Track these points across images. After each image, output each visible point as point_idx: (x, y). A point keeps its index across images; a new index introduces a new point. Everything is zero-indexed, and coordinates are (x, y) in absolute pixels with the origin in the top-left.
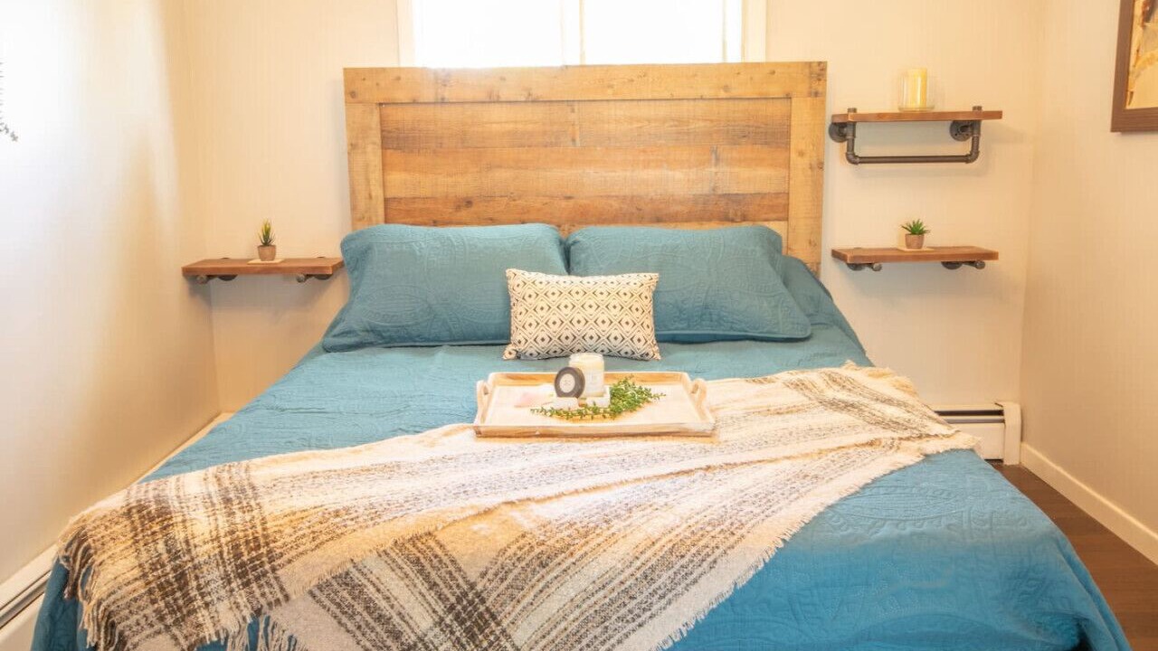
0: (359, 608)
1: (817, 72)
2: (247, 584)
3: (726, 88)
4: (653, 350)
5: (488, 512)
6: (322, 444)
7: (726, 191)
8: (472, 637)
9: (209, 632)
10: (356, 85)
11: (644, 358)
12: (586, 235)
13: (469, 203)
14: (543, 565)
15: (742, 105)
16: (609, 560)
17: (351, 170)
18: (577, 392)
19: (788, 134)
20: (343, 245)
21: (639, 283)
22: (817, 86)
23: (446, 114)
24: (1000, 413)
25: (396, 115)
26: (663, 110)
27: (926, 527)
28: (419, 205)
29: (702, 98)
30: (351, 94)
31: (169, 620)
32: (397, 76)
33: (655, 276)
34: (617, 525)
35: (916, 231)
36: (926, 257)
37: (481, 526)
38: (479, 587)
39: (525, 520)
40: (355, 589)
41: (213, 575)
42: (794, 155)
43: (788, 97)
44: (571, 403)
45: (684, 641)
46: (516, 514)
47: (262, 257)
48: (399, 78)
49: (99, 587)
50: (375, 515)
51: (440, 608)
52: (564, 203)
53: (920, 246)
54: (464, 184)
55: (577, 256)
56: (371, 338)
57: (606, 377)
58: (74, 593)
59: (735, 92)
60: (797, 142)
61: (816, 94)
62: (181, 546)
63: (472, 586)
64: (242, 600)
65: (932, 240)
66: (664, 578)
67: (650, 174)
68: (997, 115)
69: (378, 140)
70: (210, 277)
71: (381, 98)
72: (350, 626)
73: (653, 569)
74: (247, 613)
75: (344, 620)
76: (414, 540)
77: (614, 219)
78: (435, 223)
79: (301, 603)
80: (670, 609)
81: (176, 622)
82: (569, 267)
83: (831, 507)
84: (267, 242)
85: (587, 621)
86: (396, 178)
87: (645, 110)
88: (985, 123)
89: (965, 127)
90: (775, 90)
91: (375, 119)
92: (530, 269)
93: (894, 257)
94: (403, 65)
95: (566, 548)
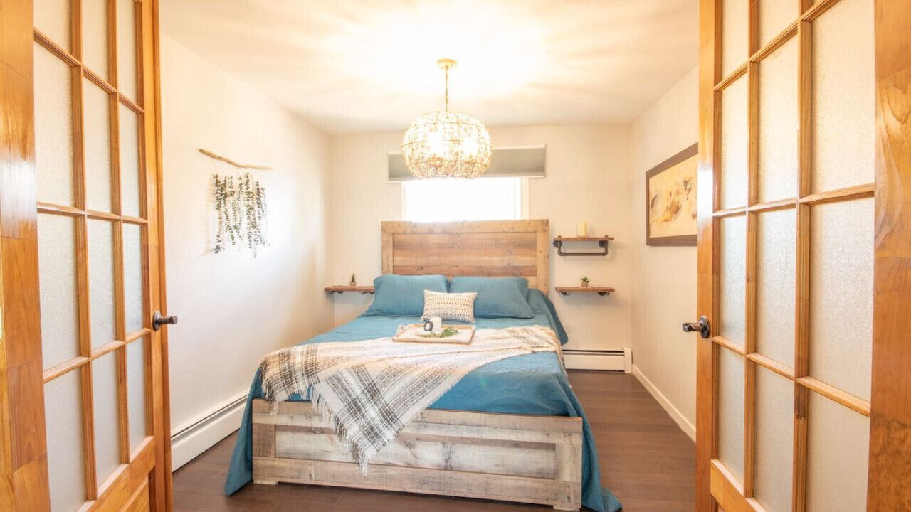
0: (340, 386)
1: (546, 223)
2: (308, 377)
3: (513, 228)
4: (472, 320)
5: (382, 360)
6: (345, 341)
7: (513, 265)
8: (372, 398)
9: (296, 391)
10: (386, 228)
11: (468, 322)
12: (456, 280)
13: (422, 268)
14: (394, 376)
15: (519, 235)
16: (415, 375)
17: (382, 256)
18: (431, 330)
19: (535, 245)
20: (374, 281)
21: (469, 296)
22: (547, 228)
23: (414, 237)
24: (623, 352)
25: (398, 237)
26: (489, 236)
27: (515, 370)
28: (405, 268)
29: (504, 232)
30: (383, 230)
31: (286, 386)
32: (399, 224)
33: (475, 294)
34: (419, 365)
35: (585, 281)
36: (588, 291)
37: (379, 364)
38: (375, 382)
39: (392, 363)
40: (339, 380)
41: (299, 373)
42: (538, 252)
43: (535, 232)
44: (429, 333)
45: (436, 403)
46: (390, 361)
47: (351, 285)
48: (399, 225)
49: (267, 375)
50: (348, 359)
51: (363, 388)
52: (454, 268)
53: (587, 286)
54: (421, 261)
55: (452, 286)
56: (378, 312)
57: (442, 327)
58: (261, 378)
59: (516, 230)
60: (539, 247)
61: (545, 231)
62: (291, 365)
63: (373, 381)
64: (306, 382)
65: (591, 285)
66: (430, 382)
67: (487, 258)
68: (612, 239)
69: (392, 246)
70: (333, 292)
71: (392, 231)
72: (337, 391)
73: (427, 379)
74: (307, 385)
75: (335, 389)
76: (357, 366)
77: (473, 274)
78: (411, 275)
79: (323, 384)
80: (432, 392)
81: (288, 387)
82: (449, 290)
83: (488, 364)
84: (353, 280)
85: (407, 394)
86: (397, 259)
87: (484, 236)
88: (609, 242)
89: (603, 243)
90: (531, 229)
91: (391, 239)
92: (432, 290)
93: (576, 291)
94: (403, 220)
95: (402, 371)
